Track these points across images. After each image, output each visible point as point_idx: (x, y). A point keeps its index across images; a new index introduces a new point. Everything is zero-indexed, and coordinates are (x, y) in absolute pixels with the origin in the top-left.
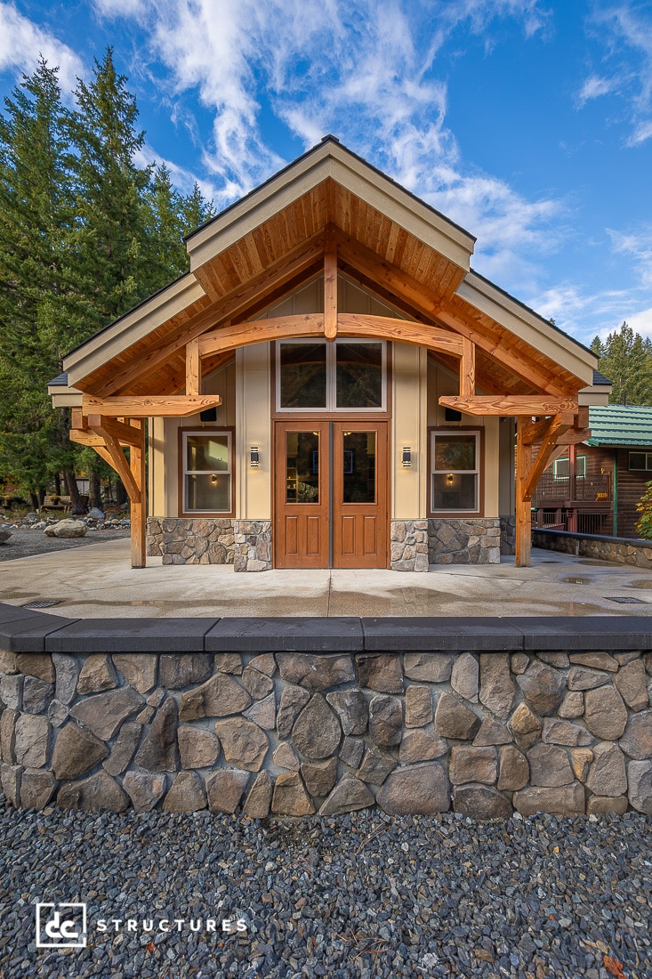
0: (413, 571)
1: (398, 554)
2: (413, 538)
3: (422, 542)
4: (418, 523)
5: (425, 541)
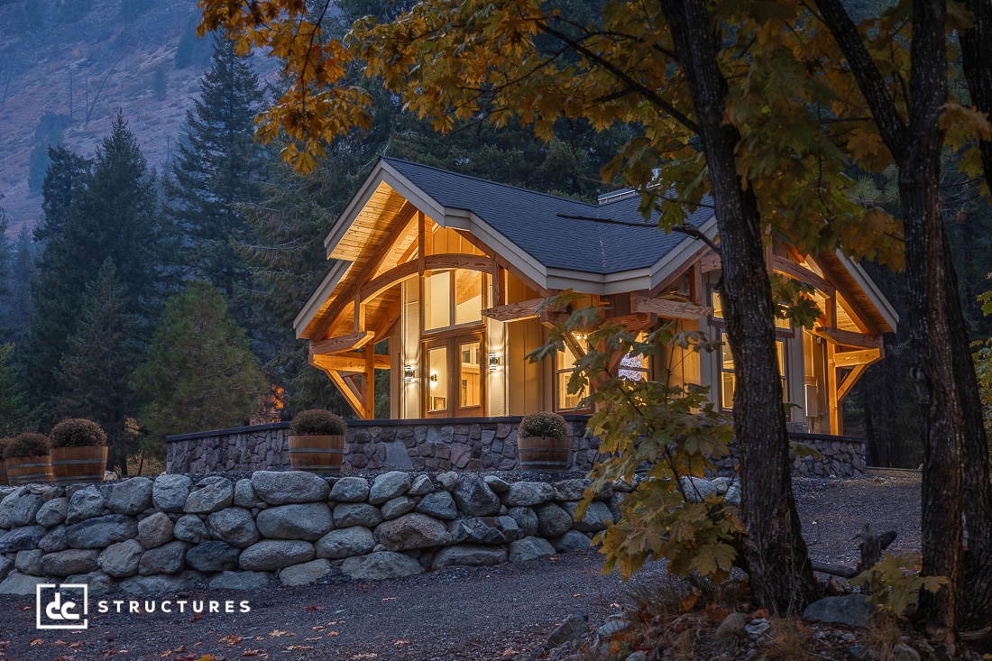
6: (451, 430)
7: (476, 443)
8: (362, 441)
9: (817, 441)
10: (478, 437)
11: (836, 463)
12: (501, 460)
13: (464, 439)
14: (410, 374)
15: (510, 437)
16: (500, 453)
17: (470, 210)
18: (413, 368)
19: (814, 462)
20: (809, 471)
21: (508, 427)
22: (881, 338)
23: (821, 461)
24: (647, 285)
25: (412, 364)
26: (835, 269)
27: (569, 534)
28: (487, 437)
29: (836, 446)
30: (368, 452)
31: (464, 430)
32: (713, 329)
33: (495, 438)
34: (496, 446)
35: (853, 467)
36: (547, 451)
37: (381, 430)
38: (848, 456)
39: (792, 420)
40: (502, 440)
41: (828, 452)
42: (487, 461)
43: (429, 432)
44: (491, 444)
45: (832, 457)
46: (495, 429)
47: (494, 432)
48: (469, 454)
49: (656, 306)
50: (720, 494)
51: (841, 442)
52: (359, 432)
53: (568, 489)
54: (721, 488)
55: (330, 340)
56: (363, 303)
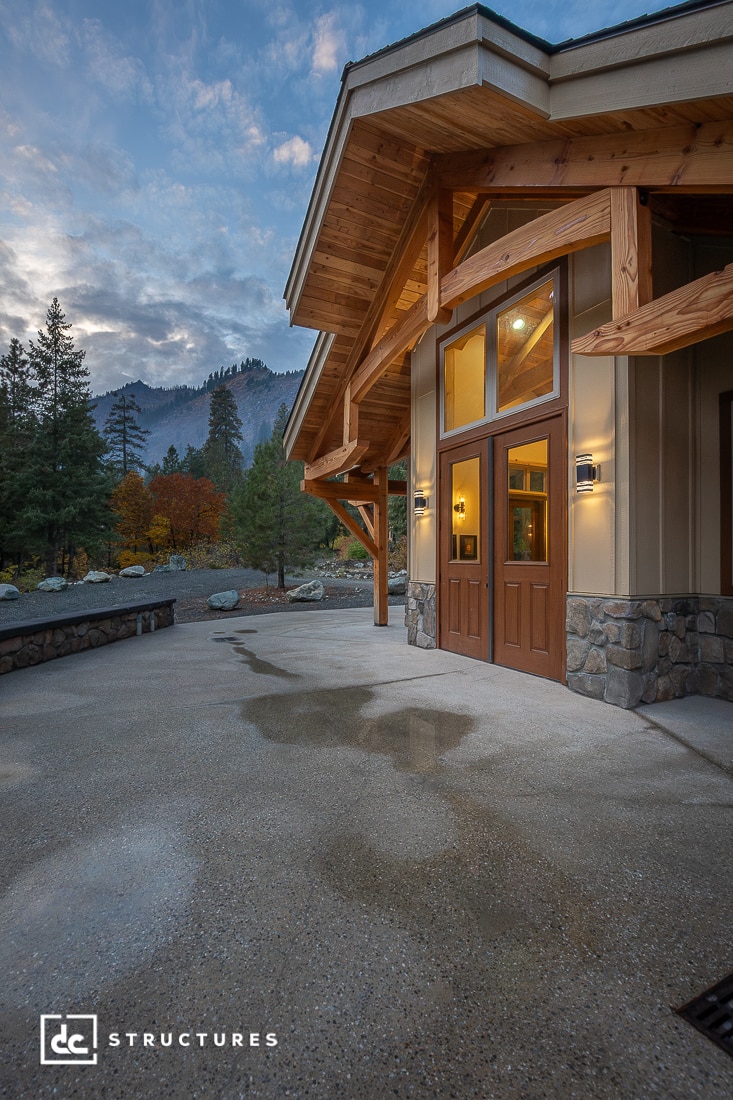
0: (601, 699)
1: (576, 659)
2: (600, 633)
3: (617, 643)
4: (611, 603)
5: (624, 642)
14: (421, 502)
18: (426, 494)
25: (425, 488)
55: (321, 460)
56: (353, 401)
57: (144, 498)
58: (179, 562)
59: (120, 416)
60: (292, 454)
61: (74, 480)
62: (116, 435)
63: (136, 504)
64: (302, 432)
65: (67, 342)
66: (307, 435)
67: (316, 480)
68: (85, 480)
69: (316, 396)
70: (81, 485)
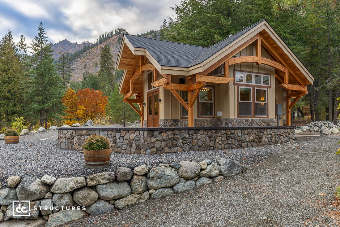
6: (106, 132)
7: (114, 138)
8: (81, 135)
9: (273, 129)
10: (115, 136)
11: (282, 137)
12: (122, 145)
13: (110, 136)
15: (125, 136)
16: (122, 142)
17: (145, 48)
19: (271, 138)
20: (269, 141)
21: (125, 132)
22: (307, 87)
23: (275, 137)
24: (200, 70)
26: (288, 62)
27: (94, 205)
28: (118, 136)
29: (282, 130)
30: (82, 140)
31: (110, 132)
32: (236, 87)
33: (120, 136)
34: (121, 139)
35: (289, 138)
36: (91, 157)
37: (86, 131)
38: (287, 134)
39: (269, 118)
40: (123, 137)
41: (278, 133)
42: (118, 146)
43: (100, 133)
44: (119, 139)
45: (280, 135)
46: (121, 133)
47: (120, 134)
48: (112, 142)
49: (206, 79)
50: (202, 170)
51: (285, 129)
52: (80, 132)
53: (99, 178)
54: (203, 167)
55: (126, 94)
56: (131, 83)
57: (75, 99)
58: (91, 122)
59: (62, 62)
60: (120, 93)
61: (50, 92)
62: (61, 70)
63: (72, 101)
64: (122, 88)
65: (45, 39)
66: (123, 89)
67: (126, 99)
68: (54, 92)
69: (124, 81)
70: (52, 94)
